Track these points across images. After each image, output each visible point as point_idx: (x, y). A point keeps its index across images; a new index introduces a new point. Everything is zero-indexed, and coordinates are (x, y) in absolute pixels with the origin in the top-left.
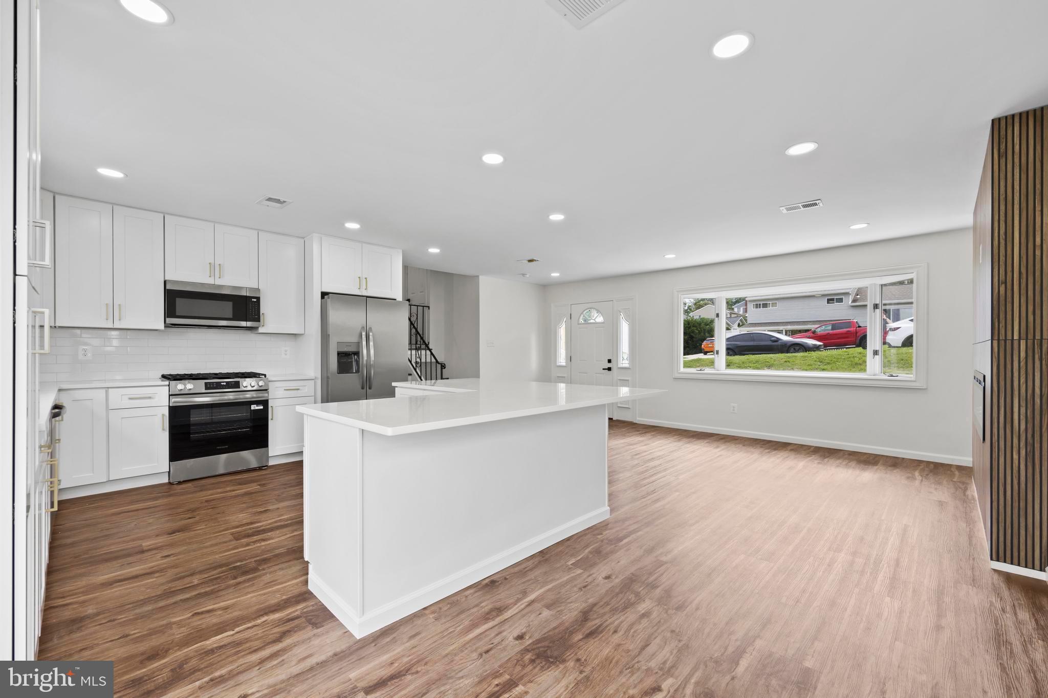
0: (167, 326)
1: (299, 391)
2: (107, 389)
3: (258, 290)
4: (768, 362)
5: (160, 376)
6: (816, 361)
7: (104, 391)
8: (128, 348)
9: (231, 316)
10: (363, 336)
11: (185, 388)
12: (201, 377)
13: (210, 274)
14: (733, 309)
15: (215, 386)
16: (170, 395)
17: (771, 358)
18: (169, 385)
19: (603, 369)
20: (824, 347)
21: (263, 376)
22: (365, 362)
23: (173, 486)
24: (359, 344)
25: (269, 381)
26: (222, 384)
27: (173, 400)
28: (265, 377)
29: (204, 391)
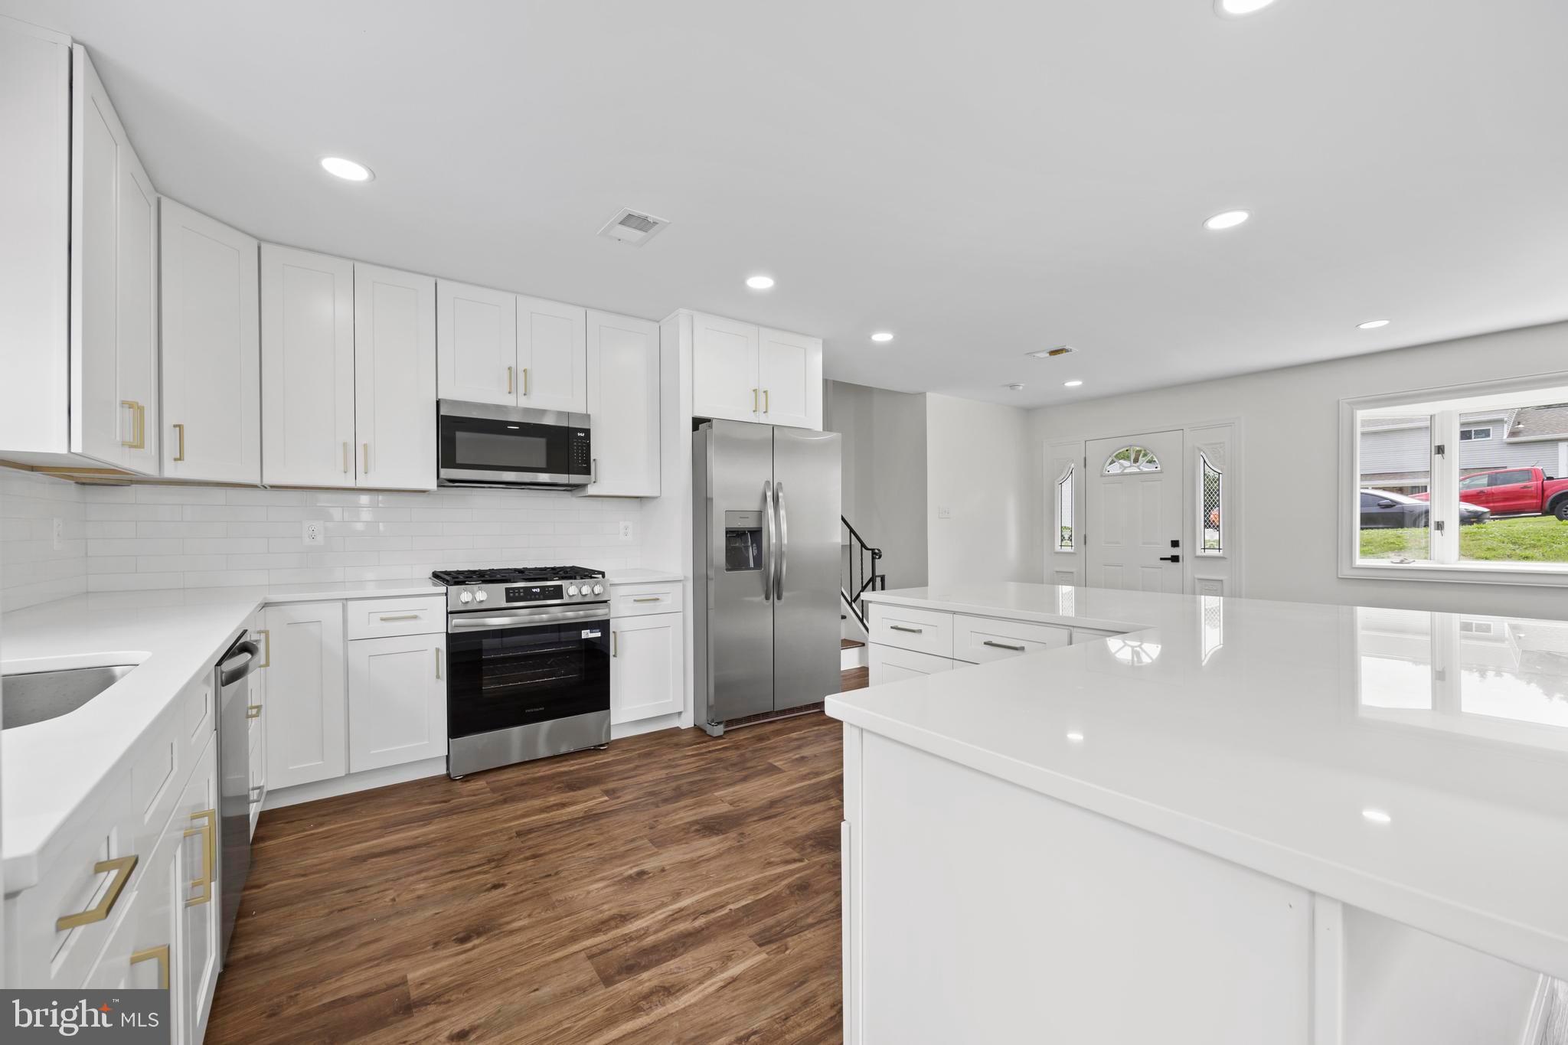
0: (441, 484)
1: (657, 603)
2: (345, 602)
3: (588, 417)
5: (430, 575)
7: (339, 605)
8: (381, 524)
9: (543, 465)
10: (768, 499)
11: (474, 598)
12: (498, 577)
13: (510, 388)
15: (522, 594)
16: (447, 613)
18: (446, 594)
19: (1161, 559)
20: (1493, 516)
21: (600, 576)
22: (772, 548)
23: (454, 783)
24: (760, 514)
25: (611, 585)
26: (534, 590)
27: (457, 621)
28: (604, 577)
29: (504, 604)
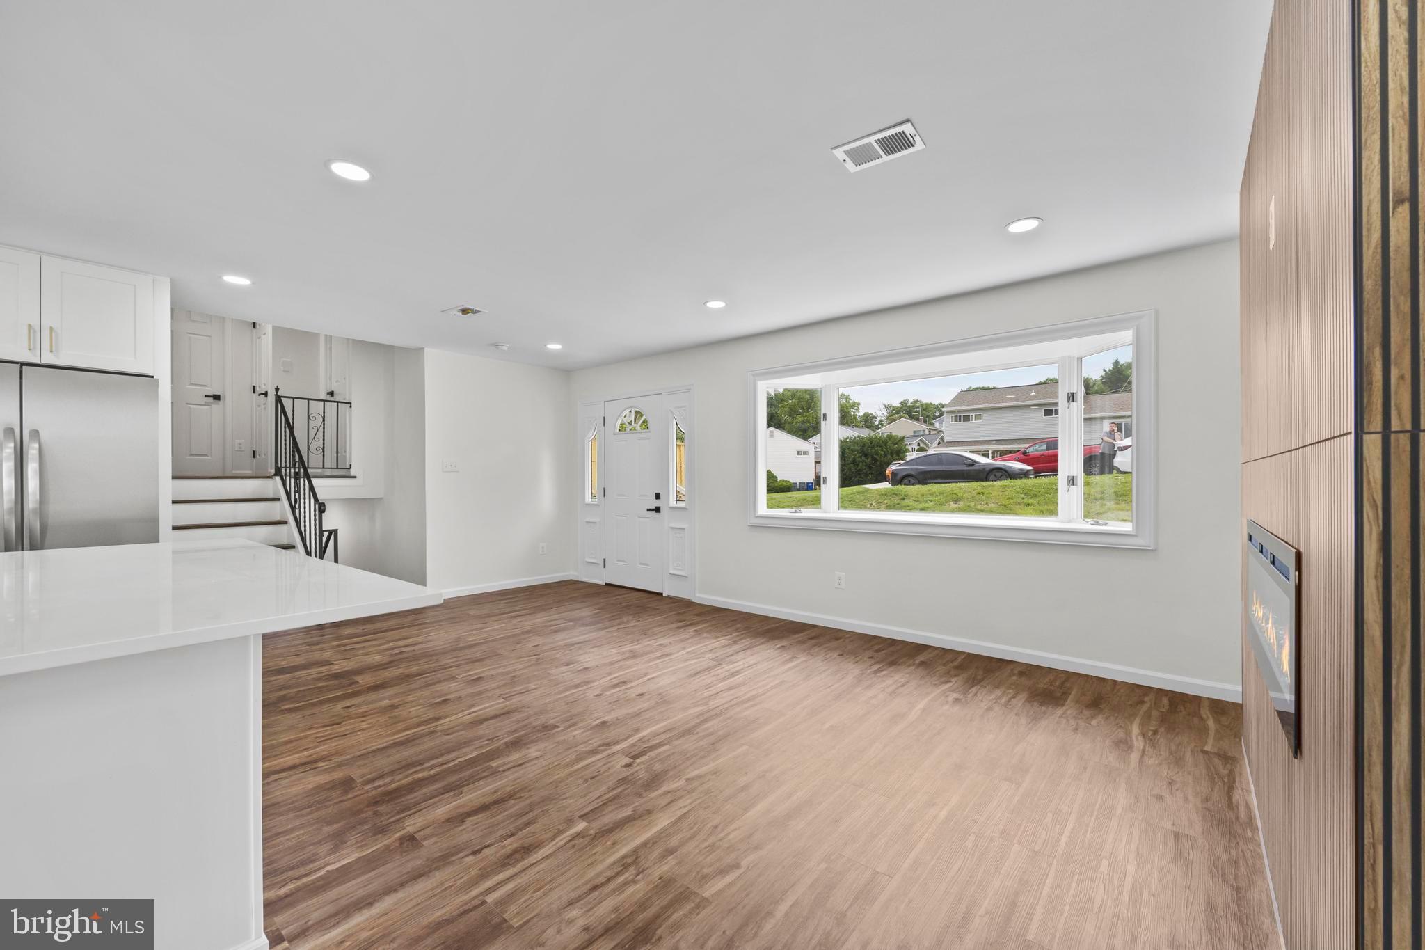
4: (955, 494)
6: (1018, 493)
14: (933, 424)
17: (961, 489)
19: (648, 510)
20: (1035, 473)
